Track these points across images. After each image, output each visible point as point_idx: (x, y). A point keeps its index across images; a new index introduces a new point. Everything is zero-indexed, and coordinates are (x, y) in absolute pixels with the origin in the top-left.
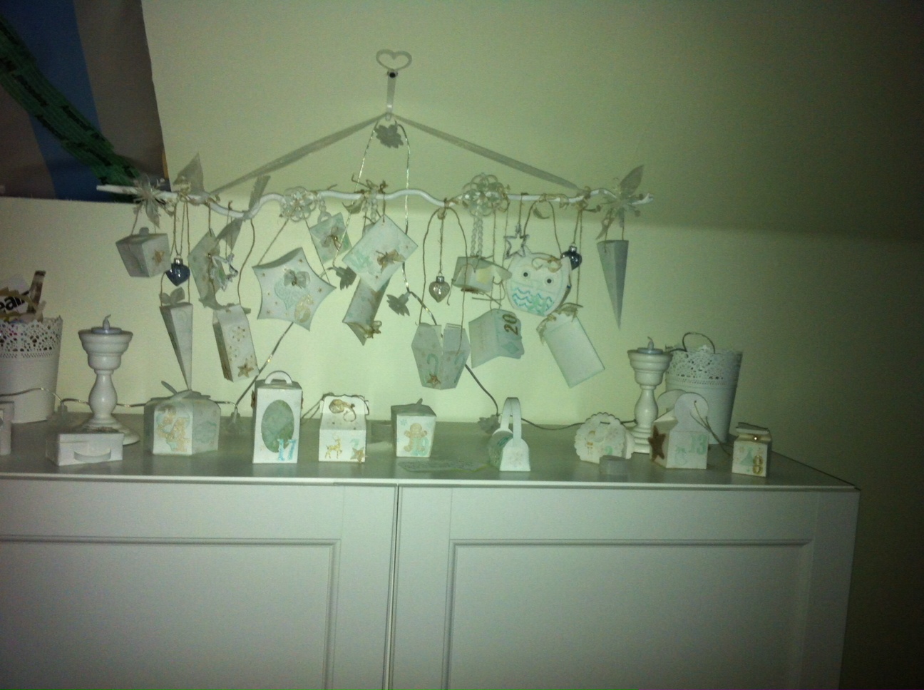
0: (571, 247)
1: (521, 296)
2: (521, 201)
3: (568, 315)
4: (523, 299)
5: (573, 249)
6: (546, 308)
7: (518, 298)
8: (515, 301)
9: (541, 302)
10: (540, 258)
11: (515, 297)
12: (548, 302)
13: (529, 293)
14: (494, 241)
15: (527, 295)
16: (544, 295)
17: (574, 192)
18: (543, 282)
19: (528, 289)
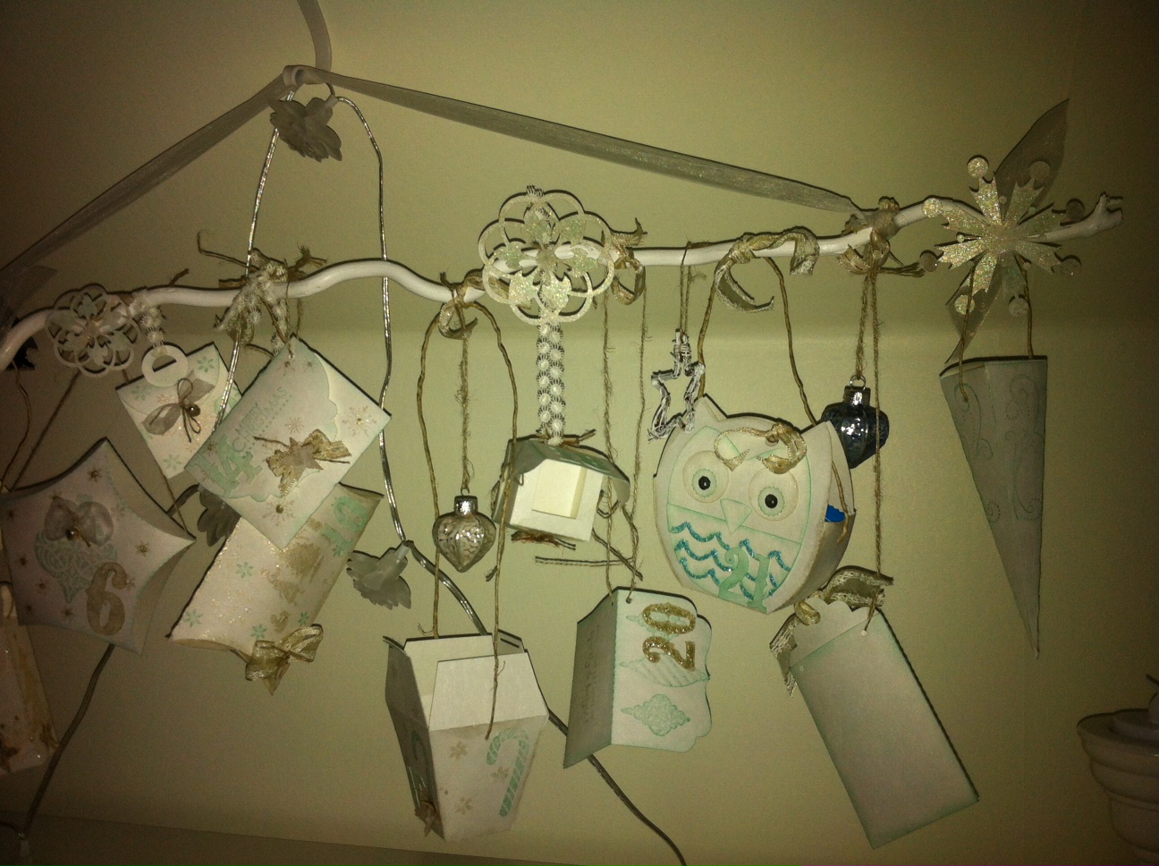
0: (850, 391)
1: (700, 548)
2: (682, 266)
3: (854, 608)
4: (706, 557)
5: (857, 399)
6: (769, 587)
7: (692, 555)
8: (682, 561)
9: (753, 566)
10: (745, 430)
11: (683, 552)
12: (773, 567)
13: (719, 539)
14: (608, 387)
15: (714, 544)
16: (762, 545)
17: (839, 219)
18: (755, 503)
19: (714, 527)
